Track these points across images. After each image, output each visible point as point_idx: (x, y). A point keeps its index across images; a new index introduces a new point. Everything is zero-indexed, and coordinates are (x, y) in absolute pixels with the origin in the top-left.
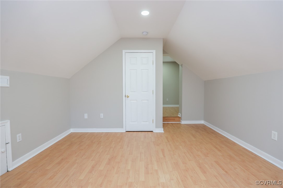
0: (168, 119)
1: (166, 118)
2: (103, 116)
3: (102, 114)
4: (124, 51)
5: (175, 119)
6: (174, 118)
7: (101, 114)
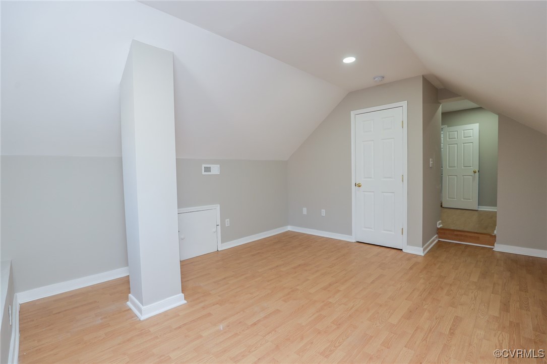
0: (461, 235)
1: (456, 233)
2: (324, 213)
3: (324, 210)
4: (353, 113)
5: (479, 237)
6: (476, 235)
7: (322, 210)
